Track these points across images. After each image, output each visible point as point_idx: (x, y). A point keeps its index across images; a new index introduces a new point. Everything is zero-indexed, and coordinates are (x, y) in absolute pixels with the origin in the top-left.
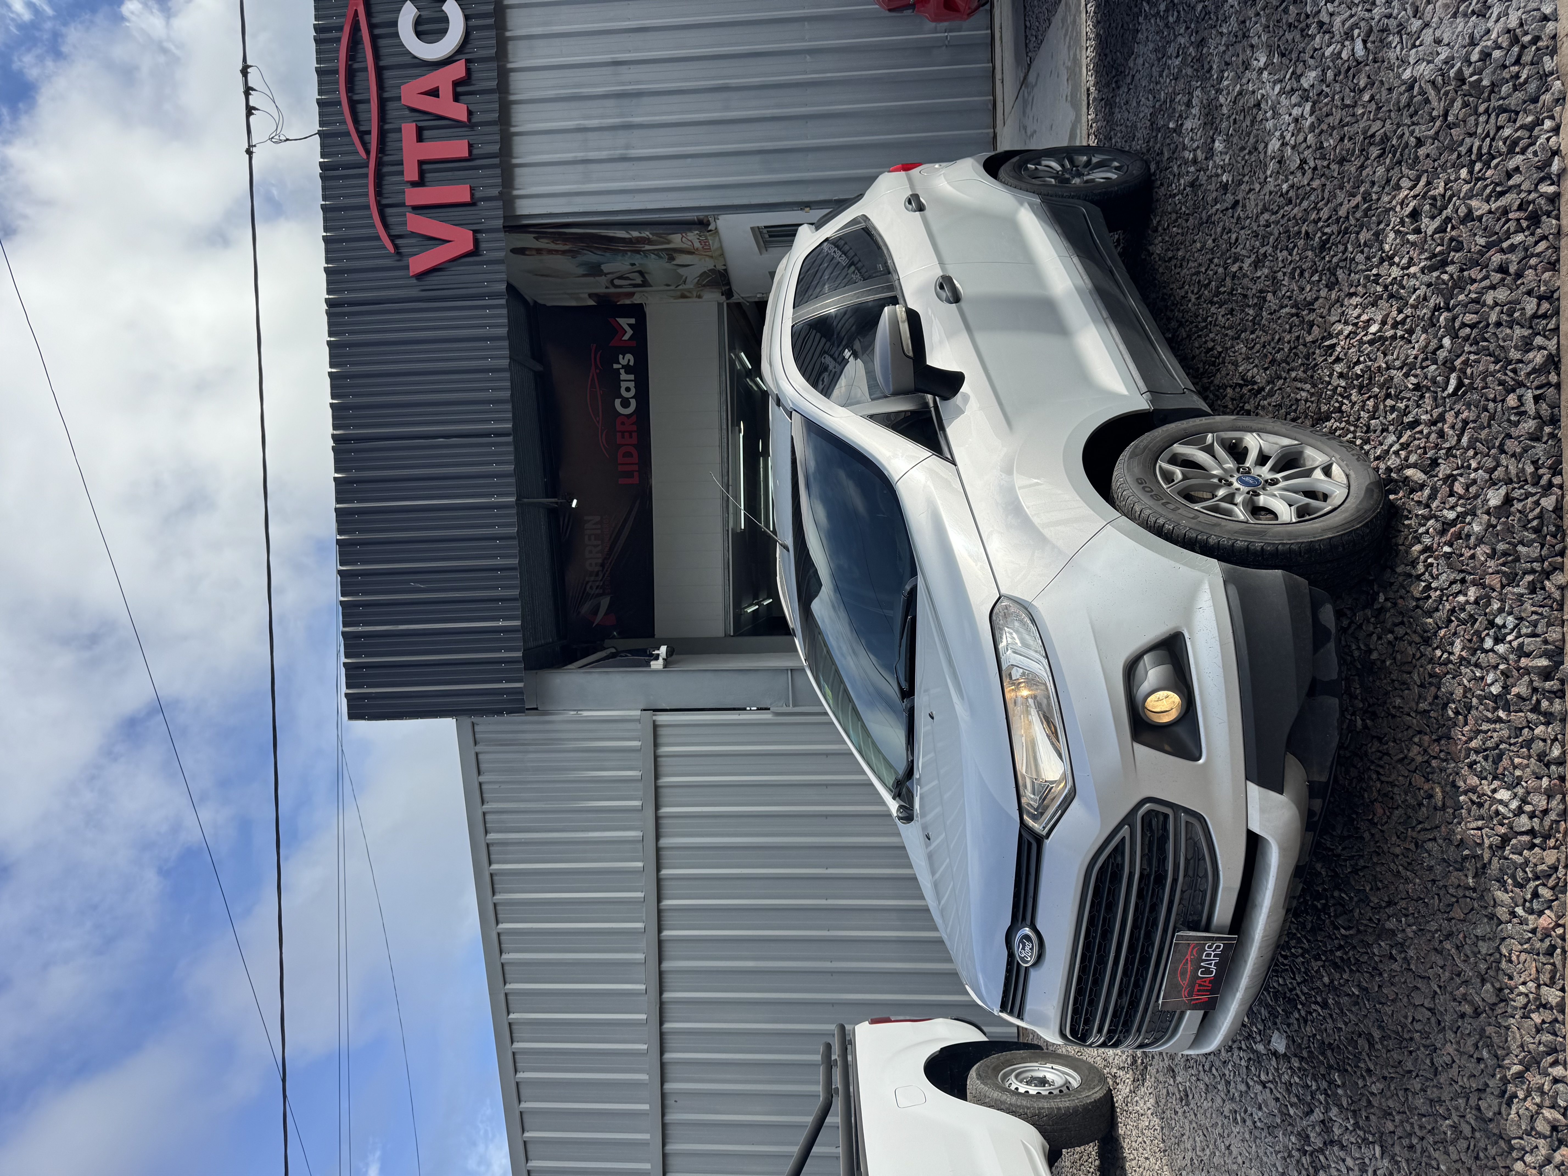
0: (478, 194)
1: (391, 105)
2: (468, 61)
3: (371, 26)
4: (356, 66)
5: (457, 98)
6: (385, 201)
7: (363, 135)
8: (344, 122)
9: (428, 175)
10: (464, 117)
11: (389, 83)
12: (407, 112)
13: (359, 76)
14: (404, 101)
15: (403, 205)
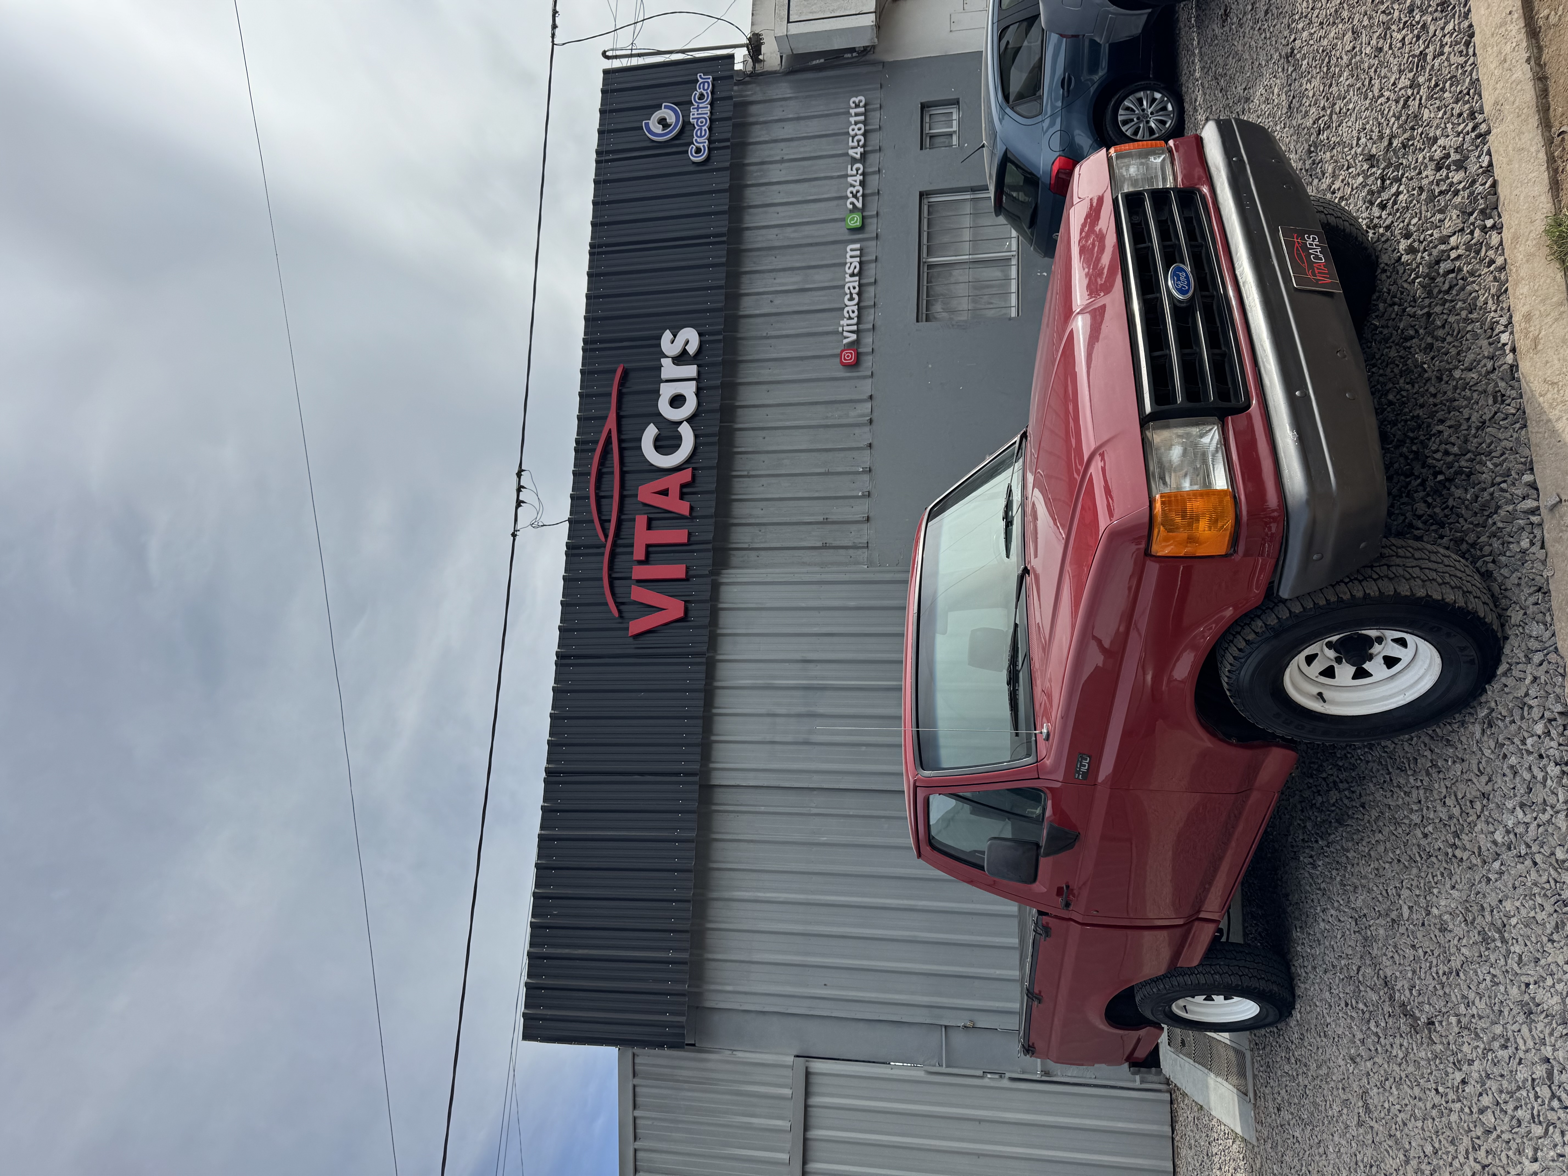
0: (691, 573)
1: (628, 501)
2: (694, 469)
3: (620, 441)
4: (605, 470)
5: (681, 498)
6: (614, 575)
7: (604, 522)
8: (590, 512)
9: (651, 555)
10: (686, 512)
11: (628, 484)
12: (641, 506)
13: (606, 479)
14: (640, 498)
15: (630, 578)
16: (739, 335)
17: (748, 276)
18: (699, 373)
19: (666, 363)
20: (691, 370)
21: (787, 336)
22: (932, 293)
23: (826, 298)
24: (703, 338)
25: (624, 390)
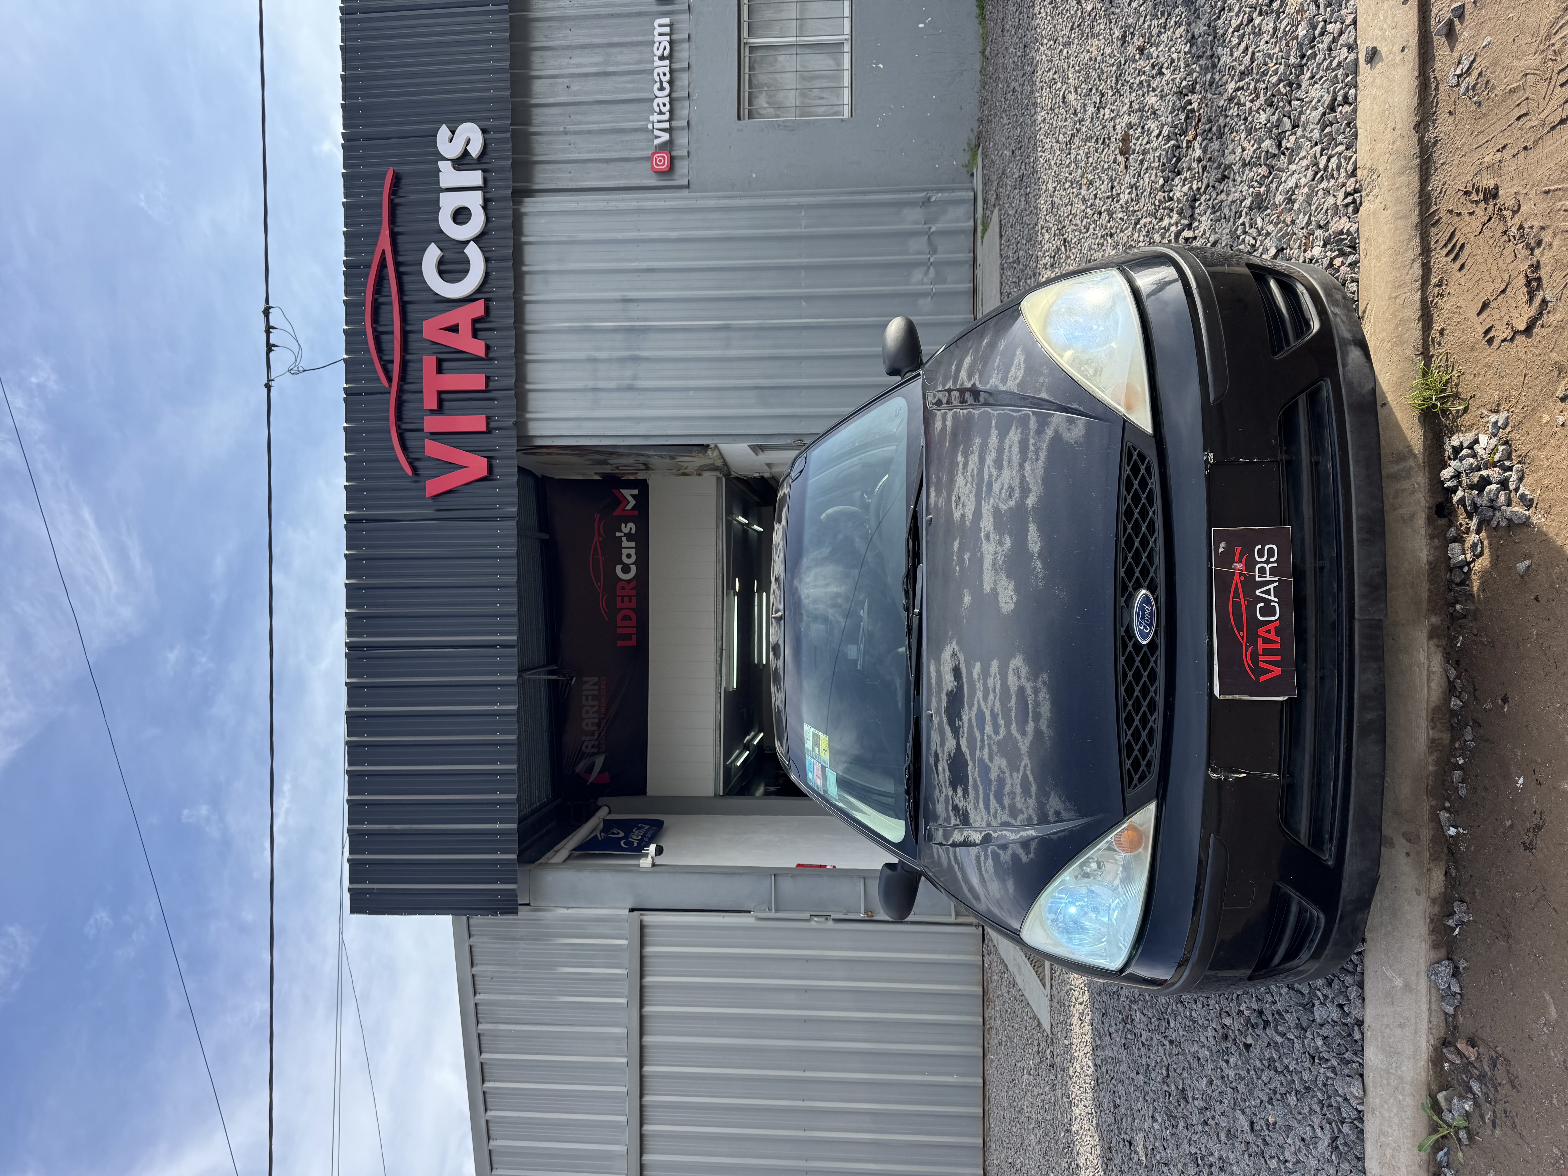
0: (492, 425)
1: (412, 337)
2: (487, 300)
3: (397, 264)
4: (381, 300)
5: (475, 336)
6: (404, 426)
7: (385, 364)
8: (368, 351)
9: (445, 404)
10: (481, 352)
11: (411, 316)
12: (428, 344)
13: (384, 309)
14: (425, 335)
15: (422, 430)
16: (533, 129)
17: (538, 53)
18: (485, 180)
19: (445, 167)
20: (475, 177)
21: (589, 132)
22: (755, 82)
23: (631, 85)
24: (487, 136)
25: (397, 201)
